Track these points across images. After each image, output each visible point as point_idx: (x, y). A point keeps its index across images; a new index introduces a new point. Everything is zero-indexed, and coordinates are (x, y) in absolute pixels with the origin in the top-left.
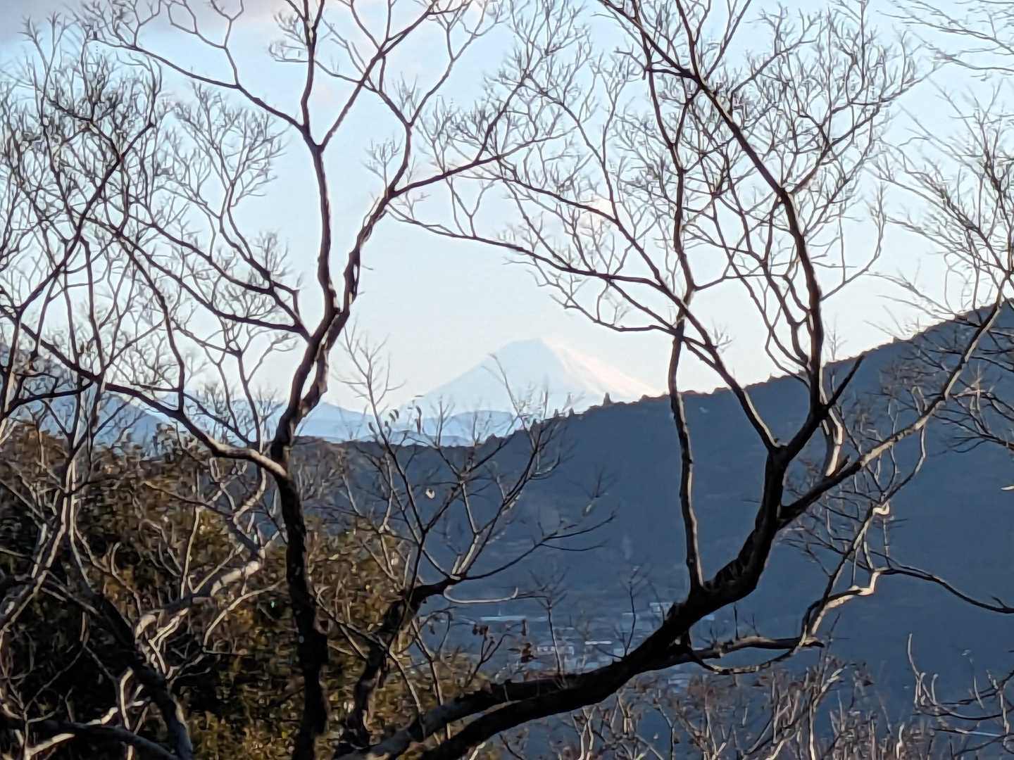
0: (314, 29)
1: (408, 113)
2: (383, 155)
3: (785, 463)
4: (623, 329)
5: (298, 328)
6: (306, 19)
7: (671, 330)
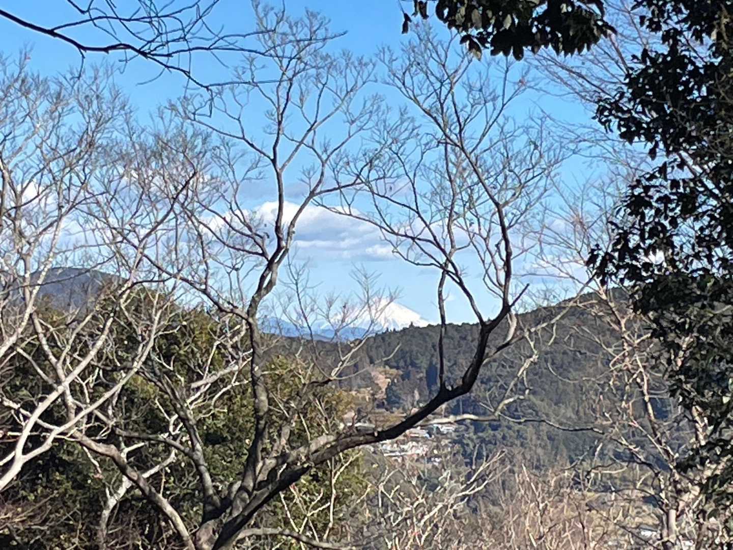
0: (282, 114)
1: (324, 157)
2: (309, 173)
3: (489, 331)
4: (418, 264)
5: (264, 254)
6: (278, 109)
7: (441, 267)
